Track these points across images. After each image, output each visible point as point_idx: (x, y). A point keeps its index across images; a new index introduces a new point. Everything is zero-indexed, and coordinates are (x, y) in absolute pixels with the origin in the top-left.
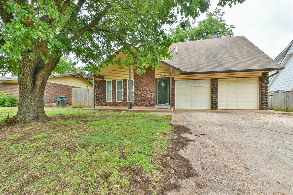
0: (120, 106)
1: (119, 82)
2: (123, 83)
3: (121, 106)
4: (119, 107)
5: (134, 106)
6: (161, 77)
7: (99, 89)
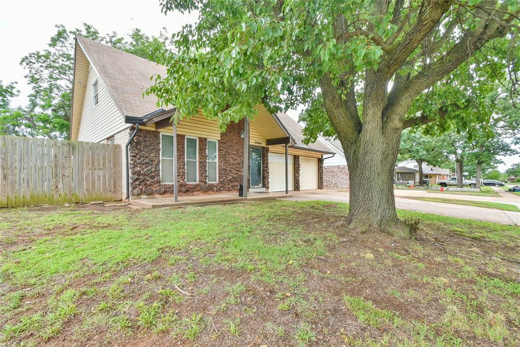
0: (195, 193)
1: (192, 142)
2: (199, 144)
3: (198, 192)
4: (193, 195)
5: (221, 190)
6: (256, 144)
7: (140, 150)
